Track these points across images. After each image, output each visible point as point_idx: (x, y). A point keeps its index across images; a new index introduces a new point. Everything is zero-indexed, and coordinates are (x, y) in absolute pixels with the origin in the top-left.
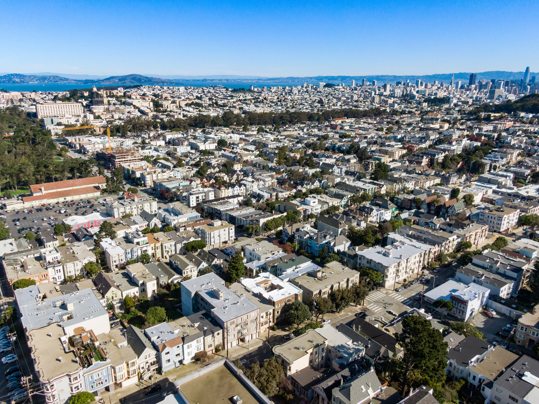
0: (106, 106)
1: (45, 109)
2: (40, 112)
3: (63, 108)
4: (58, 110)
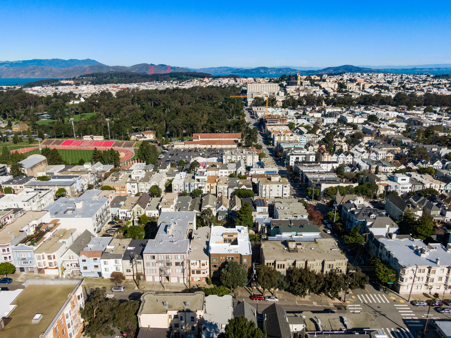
0: (297, 87)
1: (252, 87)
2: (249, 89)
3: (264, 87)
4: (261, 88)
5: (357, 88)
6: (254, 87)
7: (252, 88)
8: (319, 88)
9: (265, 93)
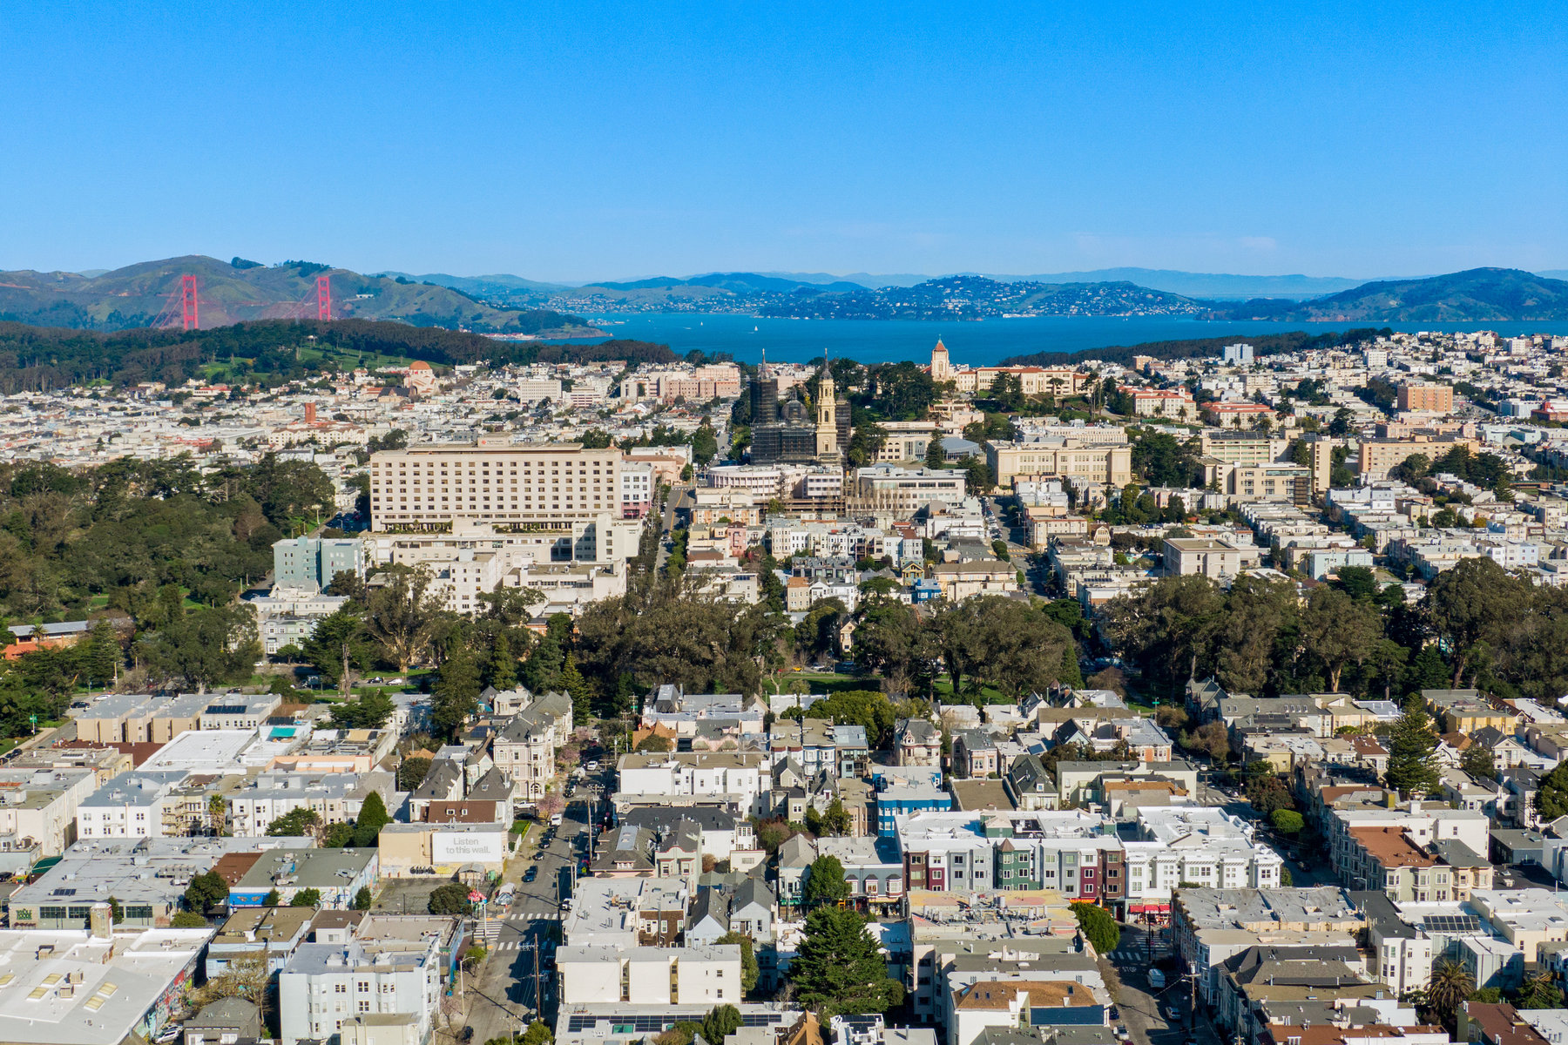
0: (797, 472)
1: (410, 478)
2: (382, 495)
3: (507, 477)
4: (479, 485)
5: (1278, 480)
6: (424, 478)
7: (410, 486)
8: (961, 484)
9: (463, 529)
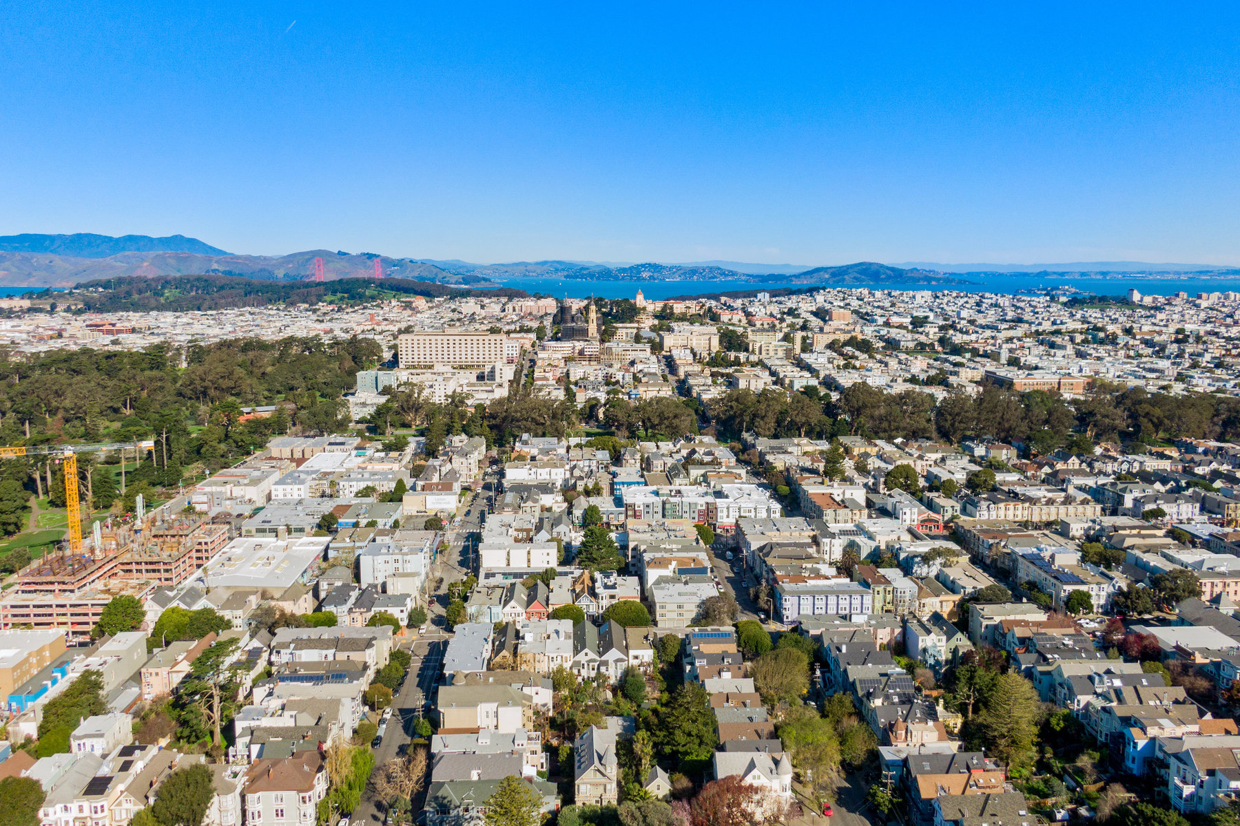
0: (579, 345)
1: (416, 346)
2: (404, 353)
3: (457, 346)
4: (446, 349)
5: (779, 349)
6: (422, 346)
7: (416, 349)
8: (649, 350)
9: (439, 368)
